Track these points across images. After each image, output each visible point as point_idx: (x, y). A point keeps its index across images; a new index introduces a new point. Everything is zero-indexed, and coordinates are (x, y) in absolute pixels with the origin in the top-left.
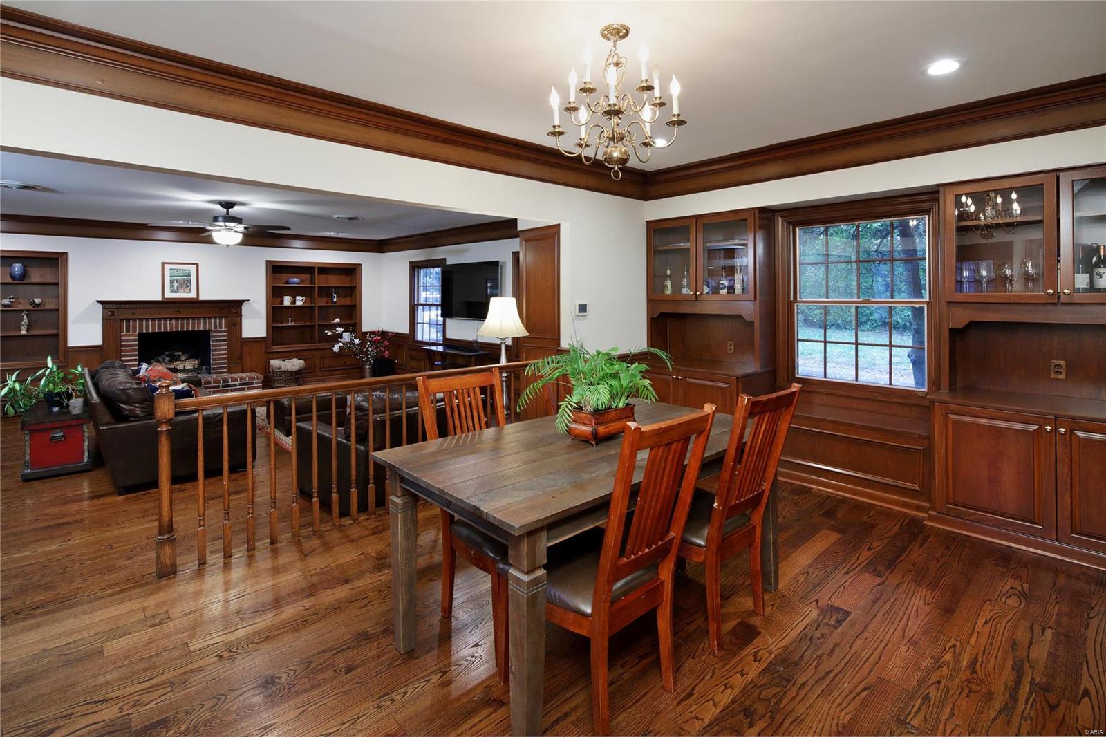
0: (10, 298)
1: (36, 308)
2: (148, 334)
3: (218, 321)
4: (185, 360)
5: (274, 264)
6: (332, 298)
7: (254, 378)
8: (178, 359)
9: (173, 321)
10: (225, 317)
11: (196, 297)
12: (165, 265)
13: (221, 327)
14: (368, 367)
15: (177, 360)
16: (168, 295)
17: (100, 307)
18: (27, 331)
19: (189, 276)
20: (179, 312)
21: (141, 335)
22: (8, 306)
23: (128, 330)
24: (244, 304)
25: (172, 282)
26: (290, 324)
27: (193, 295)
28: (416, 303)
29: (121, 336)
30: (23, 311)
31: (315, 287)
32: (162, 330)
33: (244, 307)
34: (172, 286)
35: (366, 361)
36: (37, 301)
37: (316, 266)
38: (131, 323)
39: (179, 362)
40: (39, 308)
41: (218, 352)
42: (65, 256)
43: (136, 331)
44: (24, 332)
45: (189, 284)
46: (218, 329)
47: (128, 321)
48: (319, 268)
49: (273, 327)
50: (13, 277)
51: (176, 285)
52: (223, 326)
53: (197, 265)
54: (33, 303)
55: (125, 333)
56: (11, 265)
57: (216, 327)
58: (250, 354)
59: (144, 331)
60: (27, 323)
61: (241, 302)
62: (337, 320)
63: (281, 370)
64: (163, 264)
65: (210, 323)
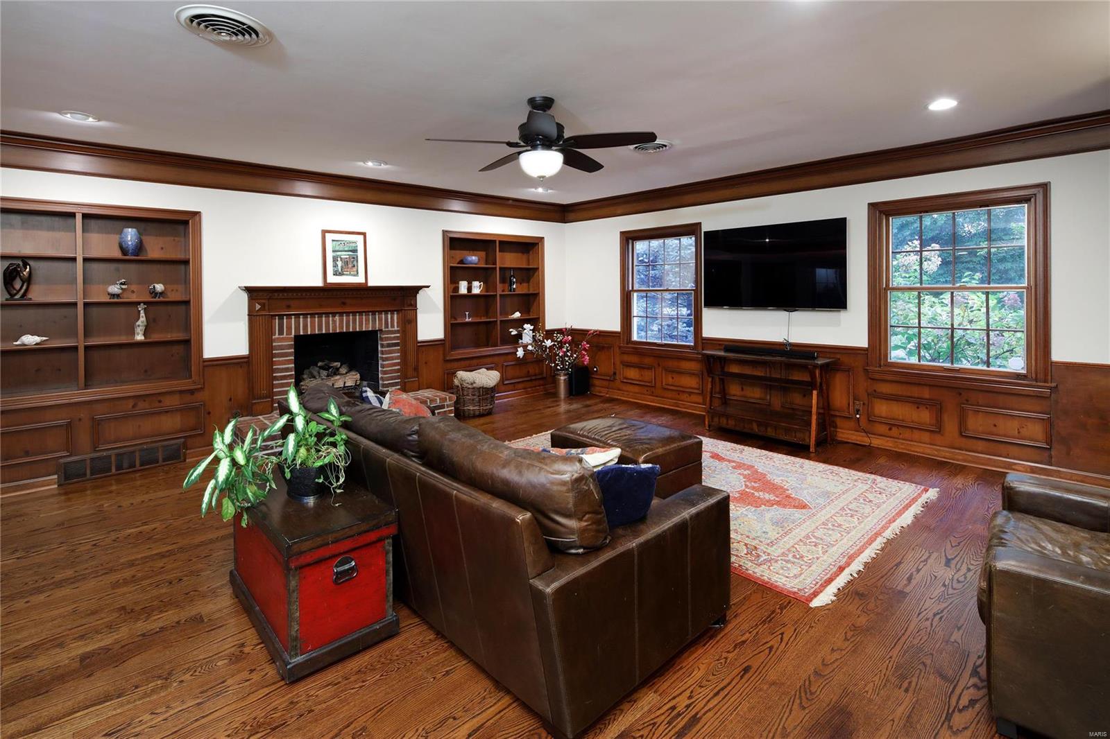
0: (121, 284)
1: (157, 299)
2: (306, 337)
3: (389, 316)
4: (346, 373)
5: (452, 235)
6: (511, 284)
7: (446, 399)
8: (336, 372)
9: (337, 318)
10: (398, 311)
11: (363, 281)
12: (327, 234)
13: (393, 326)
14: (562, 378)
15: (335, 374)
16: (332, 279)
17: (245, 297)
18: (145, 335)
19: (355, 251)
20: (344, 304)
21: (298, 338)
22: (118, 296)
23: (281, 332)
24: (420, 292)
25: (335, 259)
26: (467, 320)
27: (360, 279)
28: (630, 289)
29: (272, 341)
30: (139, 303)
31: (496, 268)
32: (324, 332)
33: (421, 297)
34: (335, 266)
35: (562, 369)
36: (159, 287)
37: (498, 239)
38: (285, 321)
39: (338, 377)
40: (161, 299)
41: (389, 360)
42: (197, 218)
43: (291, 334)
44: (140, 337)
45: (355, 263)
46: (390, 329)
47: (281, 317)
48: (500, 242)
49: (451, 324)
50: (124, 250)
51: (339, 263)
52: (396, 324)
53: (364, 234)
54: (154, 293)
55: (277, 336)
56: (121, 232)
57: (387, 326)
58: (426, 363)
59: (301, 333)
60: (145, 323)
61: (416, 289)
62: (517, 315)
63: (474, 385)
64: (324, 232)
65: (380, 320)
